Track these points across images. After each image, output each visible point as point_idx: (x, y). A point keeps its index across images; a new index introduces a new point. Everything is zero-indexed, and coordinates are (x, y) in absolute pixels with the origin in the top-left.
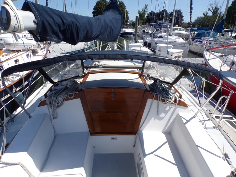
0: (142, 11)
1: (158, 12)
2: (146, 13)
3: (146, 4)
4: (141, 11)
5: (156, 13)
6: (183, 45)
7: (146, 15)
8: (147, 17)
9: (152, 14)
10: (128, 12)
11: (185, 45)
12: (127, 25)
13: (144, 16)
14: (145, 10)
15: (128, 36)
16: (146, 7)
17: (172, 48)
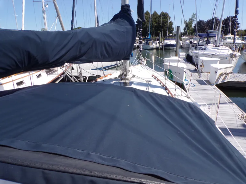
0: (189, 20)
1: (207, 21)
2: (193, 22)
3: (194, 13)
4: (187, 21)
5: (205, 21)
6: (225, 58)
7: (193, 25)
8: (194, 26)
9: (200, 23)
10: (173, 23)
11: (227, 58)
12: (170, 36)
13: (191, 26)
14: (192, 20)
15: (171, 48)
16: (194, 16)
17: (218, 62)
